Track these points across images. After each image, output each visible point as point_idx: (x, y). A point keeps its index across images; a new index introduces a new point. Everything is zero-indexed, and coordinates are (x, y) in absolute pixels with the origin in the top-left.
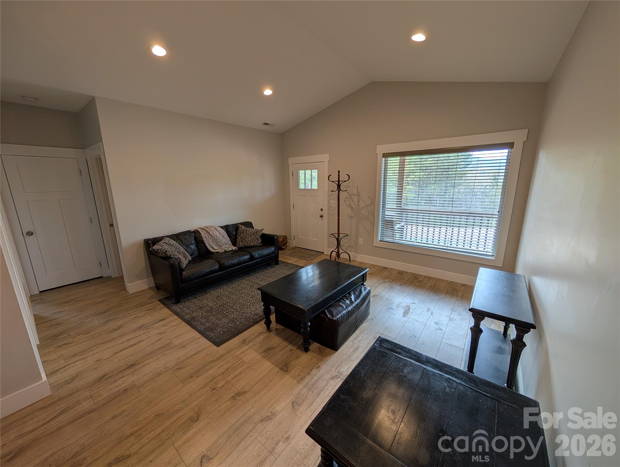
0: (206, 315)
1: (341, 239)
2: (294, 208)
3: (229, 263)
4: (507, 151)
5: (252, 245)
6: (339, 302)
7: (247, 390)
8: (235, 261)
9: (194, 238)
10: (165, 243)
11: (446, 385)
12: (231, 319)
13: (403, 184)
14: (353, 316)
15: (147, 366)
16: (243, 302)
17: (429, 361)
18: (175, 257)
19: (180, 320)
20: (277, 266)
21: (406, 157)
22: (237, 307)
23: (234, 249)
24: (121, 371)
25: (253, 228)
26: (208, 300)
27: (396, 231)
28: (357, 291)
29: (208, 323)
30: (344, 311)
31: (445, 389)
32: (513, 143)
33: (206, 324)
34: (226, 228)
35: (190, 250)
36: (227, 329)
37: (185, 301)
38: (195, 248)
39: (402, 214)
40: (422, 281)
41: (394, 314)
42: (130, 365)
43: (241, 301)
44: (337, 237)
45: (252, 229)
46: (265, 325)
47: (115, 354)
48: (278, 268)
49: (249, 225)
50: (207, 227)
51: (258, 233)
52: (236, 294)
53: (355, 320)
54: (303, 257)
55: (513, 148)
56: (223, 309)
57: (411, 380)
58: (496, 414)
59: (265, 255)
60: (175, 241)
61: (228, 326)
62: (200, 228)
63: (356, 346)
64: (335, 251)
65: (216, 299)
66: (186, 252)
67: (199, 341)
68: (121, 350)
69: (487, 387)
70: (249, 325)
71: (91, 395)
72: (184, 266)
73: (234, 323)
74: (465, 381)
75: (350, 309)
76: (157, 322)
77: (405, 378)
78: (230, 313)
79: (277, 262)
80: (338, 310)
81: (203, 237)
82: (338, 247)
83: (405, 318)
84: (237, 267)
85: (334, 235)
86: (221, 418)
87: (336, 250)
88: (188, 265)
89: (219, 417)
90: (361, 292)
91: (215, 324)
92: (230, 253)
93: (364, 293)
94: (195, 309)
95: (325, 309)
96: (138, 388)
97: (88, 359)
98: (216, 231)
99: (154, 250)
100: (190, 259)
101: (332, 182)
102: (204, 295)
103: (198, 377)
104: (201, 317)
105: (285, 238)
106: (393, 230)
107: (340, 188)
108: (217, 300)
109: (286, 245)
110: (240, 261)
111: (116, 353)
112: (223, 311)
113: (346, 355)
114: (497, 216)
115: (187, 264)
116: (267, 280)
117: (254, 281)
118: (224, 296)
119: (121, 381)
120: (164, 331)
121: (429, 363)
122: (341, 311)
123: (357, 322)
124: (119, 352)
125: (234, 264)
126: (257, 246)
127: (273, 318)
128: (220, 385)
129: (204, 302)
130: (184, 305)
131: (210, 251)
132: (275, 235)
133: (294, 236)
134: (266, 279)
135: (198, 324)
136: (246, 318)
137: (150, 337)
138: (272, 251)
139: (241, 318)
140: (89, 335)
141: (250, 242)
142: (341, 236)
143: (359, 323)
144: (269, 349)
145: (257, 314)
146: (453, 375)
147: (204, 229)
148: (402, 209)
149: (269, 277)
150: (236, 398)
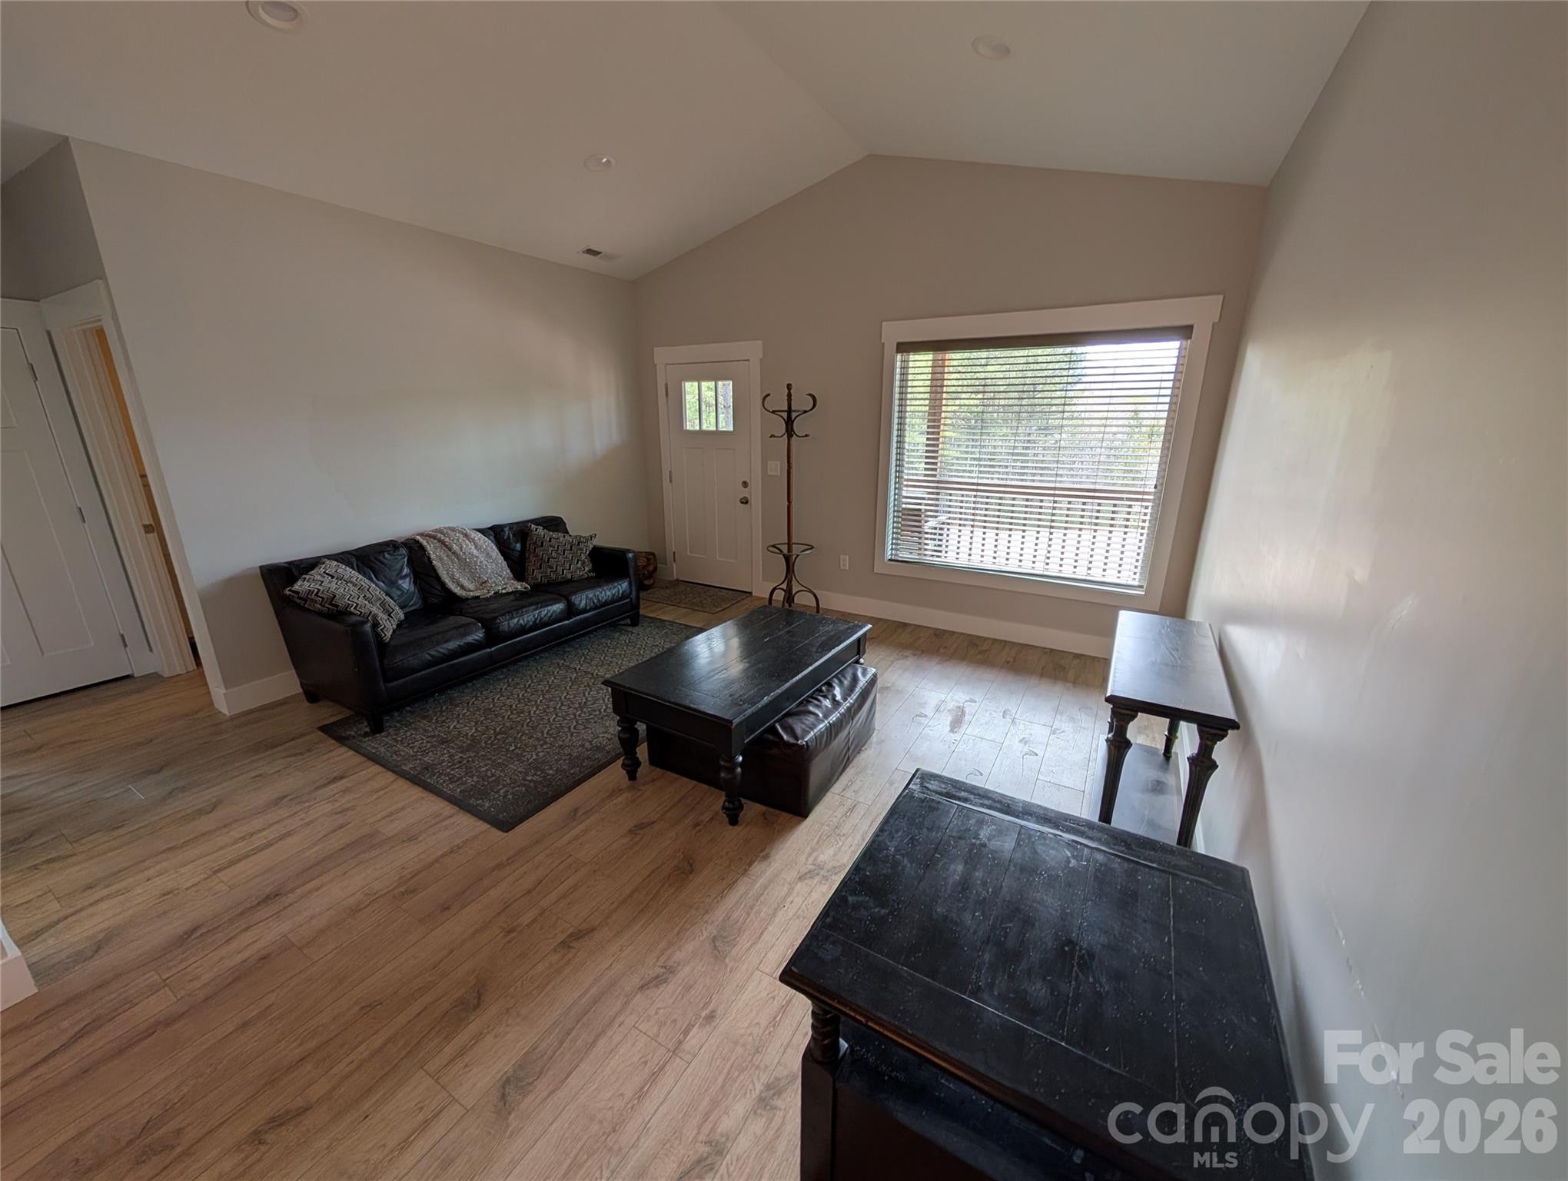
0: (461, 757)
1: (796, 558)
2: (671, 481)
3: (512, 625)
4: (1176, 344)
5: (569, 576)
6: (806, 705)
7: (597, 923)
8: (528, 617)
9: (406, 560)
10: (327, 574)
11: (1069, 854)
12: (530, 764)
13: (939, 421)
14: (840, 736)
15: (317, 893)
16: (556, 720)
17: (1028, 811)
18: (361, 613)
19: (390, 776)
20: (636, 630)
21: (947, 355)
22: (542, 732)
23: (519, 587)
24: (242, 914)
25: (567, 532)
26: (461, 722)
27: (926, 536)
28: (846, 679)
29: (472, 777)
30: (819, 724)
31: (1069, 862)
32: (1191, 327)
33: (464, 779)
34: (495, 532)
35: (399, 593)
36: (523, 789)
37: (396, 726)
38: (412, 588)
39: (938, 494)
40: (986, 651)
41: (929, 726)
42: (268, 896)
43: (551, 720)
44: (785, 551)
45: (564, 537)
46: (625, 772)
47: (216, 872)
48: (639, 634)
49: (554, 524)
50: (440, 531)
51: (582, 545)
52: (536, 701)
53: (844, 744)
54: (700, 605)
55: (1190, 338)
56: (507, 741)
57: (996, 852)
58: (1172, 899)
59: (606, 601)
60: (354, 569)
61: (526, 780)
62: (422, 535)
63: (849, 803)
64: (780, 587)
65: (483, 718)
66: (388, 598)
67: (453, 823)
68: (233, 863)
69: (1151, 851)
70: (582, 775)
71: (165, 980)
72: (389, 634)
73: (542, 772)
74: (1107, 844)
75: (833, 718)
76: (325, 785)
77: (983, 849)
78: (527, 750)
79: (635, 621)
80: (807, 722)
81: (433, 556)
82: (789, 577)
83: (955, 734)
84: (532, 634)
85: (779, 549)
86: (539, 994)
87: (784, 586)
88: (398, 632)
89: (534, 992)
90: (855, 680)
91: (489, 777)
92: (512, 597)
93: (863, 681)
94: (429, 745)
95: (776, 721)
96: (300, 949)
97: (136, 893)
98: (467, 541)
99: (297, 593)
100: (402, 617)
101: (773, 412)
102: (447, 708)
103: (463, 907)
104: (449, 762)
105: (651, 557)
106: (920, 532)
107: (792, 430)
108: (486, 719)
109: (654, 575)
110: (541, 619)
111: (219, 871)
112: (506, 744)
113: (828, 825)
114: (1151, 497)
115: (394, 631)
116: (614, 664)
117: (579, 669)
118: (504, 708)
119: (247, 937)
120: (349, 805)
121: (1031, 815)
122: (814, 724)
123: (849, 749)
124: (227, 867)
125: (525, 626)
126: (583, 579)
127: (642, 752)
128: (525, 919)
129: (452, 727)
130: (394, 737)
131: (455, 594)
132: (629, 551)
133: (674, 553)
134: (611, 662)
135: (444, 782)
136: (570, 758)
137: (311, 822)
138: (623, 592)
139: (557, 761)
140: (122, 831)
141: (563, 570)
142: (796, 549)
143: (854, 750)
144: (641, 826)
145: (599, 749)
146: (1082, 834)
147: (434, 537)
148: (938, 482)
149: (618, 656)
150: (571, 945)
